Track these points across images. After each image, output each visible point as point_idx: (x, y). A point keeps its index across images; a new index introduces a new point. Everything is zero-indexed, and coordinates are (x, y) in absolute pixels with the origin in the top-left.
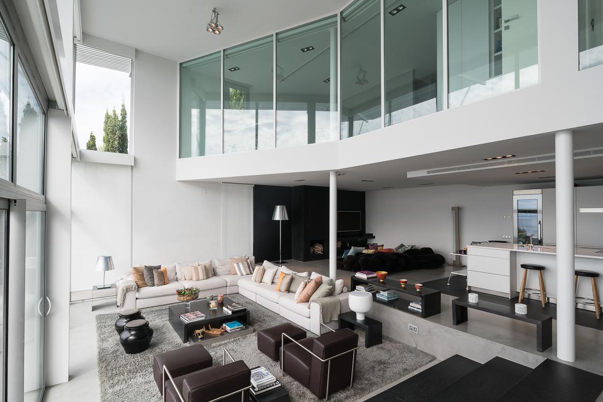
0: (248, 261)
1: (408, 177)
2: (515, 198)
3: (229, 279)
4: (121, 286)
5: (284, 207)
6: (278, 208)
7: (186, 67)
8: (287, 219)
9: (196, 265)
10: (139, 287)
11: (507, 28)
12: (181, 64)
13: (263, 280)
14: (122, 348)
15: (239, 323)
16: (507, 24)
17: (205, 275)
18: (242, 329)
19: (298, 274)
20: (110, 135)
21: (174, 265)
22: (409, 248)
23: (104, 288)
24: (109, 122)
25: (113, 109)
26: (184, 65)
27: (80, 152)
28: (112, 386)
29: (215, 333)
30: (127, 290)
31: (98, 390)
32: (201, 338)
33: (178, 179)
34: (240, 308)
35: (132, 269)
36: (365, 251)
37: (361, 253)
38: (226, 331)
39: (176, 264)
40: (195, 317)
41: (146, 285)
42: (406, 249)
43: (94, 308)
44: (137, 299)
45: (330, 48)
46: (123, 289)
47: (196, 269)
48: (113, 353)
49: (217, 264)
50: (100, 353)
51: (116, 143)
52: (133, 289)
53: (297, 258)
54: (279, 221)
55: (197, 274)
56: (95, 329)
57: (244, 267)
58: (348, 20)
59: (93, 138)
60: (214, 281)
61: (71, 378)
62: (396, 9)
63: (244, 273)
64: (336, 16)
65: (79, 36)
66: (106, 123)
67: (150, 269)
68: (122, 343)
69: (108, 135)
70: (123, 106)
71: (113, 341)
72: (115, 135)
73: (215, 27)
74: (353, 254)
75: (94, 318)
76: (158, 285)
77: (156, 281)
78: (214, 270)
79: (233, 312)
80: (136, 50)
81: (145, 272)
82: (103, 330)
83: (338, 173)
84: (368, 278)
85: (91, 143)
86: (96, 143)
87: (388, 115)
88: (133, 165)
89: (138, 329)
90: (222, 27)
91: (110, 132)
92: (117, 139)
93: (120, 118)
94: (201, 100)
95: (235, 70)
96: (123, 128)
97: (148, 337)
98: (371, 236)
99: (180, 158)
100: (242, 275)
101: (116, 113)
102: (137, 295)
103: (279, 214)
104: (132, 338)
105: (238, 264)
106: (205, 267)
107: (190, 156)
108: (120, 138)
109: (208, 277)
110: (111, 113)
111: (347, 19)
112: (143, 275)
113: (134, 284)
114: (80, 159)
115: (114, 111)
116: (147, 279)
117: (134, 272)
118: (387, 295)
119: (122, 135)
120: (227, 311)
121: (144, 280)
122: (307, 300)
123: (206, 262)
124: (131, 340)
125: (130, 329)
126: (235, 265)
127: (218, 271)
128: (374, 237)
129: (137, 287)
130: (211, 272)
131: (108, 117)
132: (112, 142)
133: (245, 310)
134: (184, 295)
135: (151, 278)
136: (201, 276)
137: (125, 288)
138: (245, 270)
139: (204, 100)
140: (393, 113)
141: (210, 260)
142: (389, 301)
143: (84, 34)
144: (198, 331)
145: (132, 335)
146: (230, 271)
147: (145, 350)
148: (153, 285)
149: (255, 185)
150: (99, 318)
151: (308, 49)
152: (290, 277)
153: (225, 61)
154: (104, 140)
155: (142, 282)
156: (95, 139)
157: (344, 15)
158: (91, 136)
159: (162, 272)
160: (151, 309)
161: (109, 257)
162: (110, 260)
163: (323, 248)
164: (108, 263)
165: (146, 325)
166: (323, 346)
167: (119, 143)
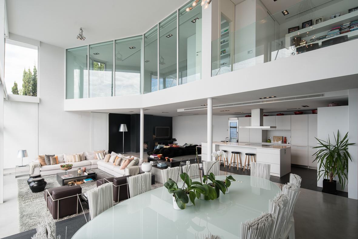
0: (104, 152)
1: (178, 111)
2: (229, 121)
3: (92, 161)
4: (31, 165)
5: (125, 125)
6: (122, 126)
7: (70, 51)
8: (127, 131)
9: (75, 154)
10: (41, 166)
11: (197, 55)
12: (67, 50)
13: (109, 161)
14: (31, 191)
15: (91, 179)
16: (198, 53)
17: (79, 159)
18: (92, 181)
19: (125, 157)
20: (27, 83)
21: (62, 155)
22: (189, 145)
23: (22, 166)
24: (26, 76)
25: (28, 69)
26: (68, 50)
27: (8, 96)
28: (25, 203)
29: (78, 183)
30: (35, 167)
31: (18, 205)
32: (71, 185)
33: (65, 110)
34: (92, 172)
35: (38, 157)
36: (165, 147)
37: (163, 148)
38: (84, 182)
39: (64, 154)
40: (68, 176)
41: (46, 164)
42: (187, 146)
43: (16, 177)
44: (40, 171)
45: (141, 49)
46: (33, 167)
47: (74, 156)
48: (26, 193)
49: (87, 154)
50: (19, 193)
51: (30, 88)
52: (38, 166)
53: (133, 151)
54: (123, 132)
55: (75, 159)
56: (17, 185)
57: (101, 155)
58: (149, 37)
59: (16, 85)
60: (84, 162)
61: (4, 202)
62: (169, 35)
63: (101, 158)
64: (142, 35)
65: (7, 34)
66: (24, 76)
67: (48, 157)
68: (30, 188)
69: (25, 83)
70: (35, 67)
71: (27, 189)
72: (30, 83)
73: (81, 37)
74: (159, 148)
75: (17, 180)
76: (52, 164)
77: (51, 162)
78: (85, 157)
79: (88, 174)
80: (40, 42)
81: (46, 158)
82: (21, 185)
83: (145, 109)
84: (154, 158)
85: (15, 88)
86: (18, 88)
87: (180, 79)
88: (39, 102)
89: (38, 181)
90: (85, 38)
91: (27, 82)
92: (31, 86)
93: (33, 74)
94: (80, 67)
95: (97, 54)
96: (35, 80)
97: (44, 185)
98: (175, 140)
99: (66, 99)
100: (100, 159)
101: (30, 71)
102: (41, 169)
103: (123, 128)
104: (36, 185)
105: (98, 154)
106: (80, 155)
107: (73, 98)
108: (33, 85)
109: (81, 160)
110: (27, 71)
111: (147, 37)
112: (44, 160)
113: (39, 164)
114: (8, 99)
115: (29, 70)
116: (46, 161)
117: (40, 158)
118: (161, 164)
119: (34, 83)
120: (86, 174)
121: (45, 162)
122: (124, 168)
123: (81, 153)
124: (35, 186)
125: (34, 181)
126: (97, 154)
127: (88, 158)
128: (176, 140)
129: (40, 165)
130: (83, 158)
131: (25, 73)
132: (28, 87)
133: (95, 173)
134: (64, 167)
135: (48, 161)
136: (77, 159)
137: (34, 166)
138: (102, 157)
139: (82, 67)
140: (183, 78)
141: (83, 152)
142: (161, 167)
143: (10, 33)
144: (69, 183)
145: (36, 184)
146: (94, 158)
147: (42, 191)
148: (50, 164)
149: (110, 113)
150: (19, 181)
151: (133, 48)
152: (120, 158)
153: (90, 50)
154: (23, 86)
155: (44, 163)
156: (17, 85)
157: (146, 35)
158: (15, 84)
159: (55, 158)
160: (49, 176)
161: (25, 150)
162: (25, 152)
163: (147, 146)
164: (24, 153)
165: (43, 180)
166: (116, 181)
167: (32, 88)
